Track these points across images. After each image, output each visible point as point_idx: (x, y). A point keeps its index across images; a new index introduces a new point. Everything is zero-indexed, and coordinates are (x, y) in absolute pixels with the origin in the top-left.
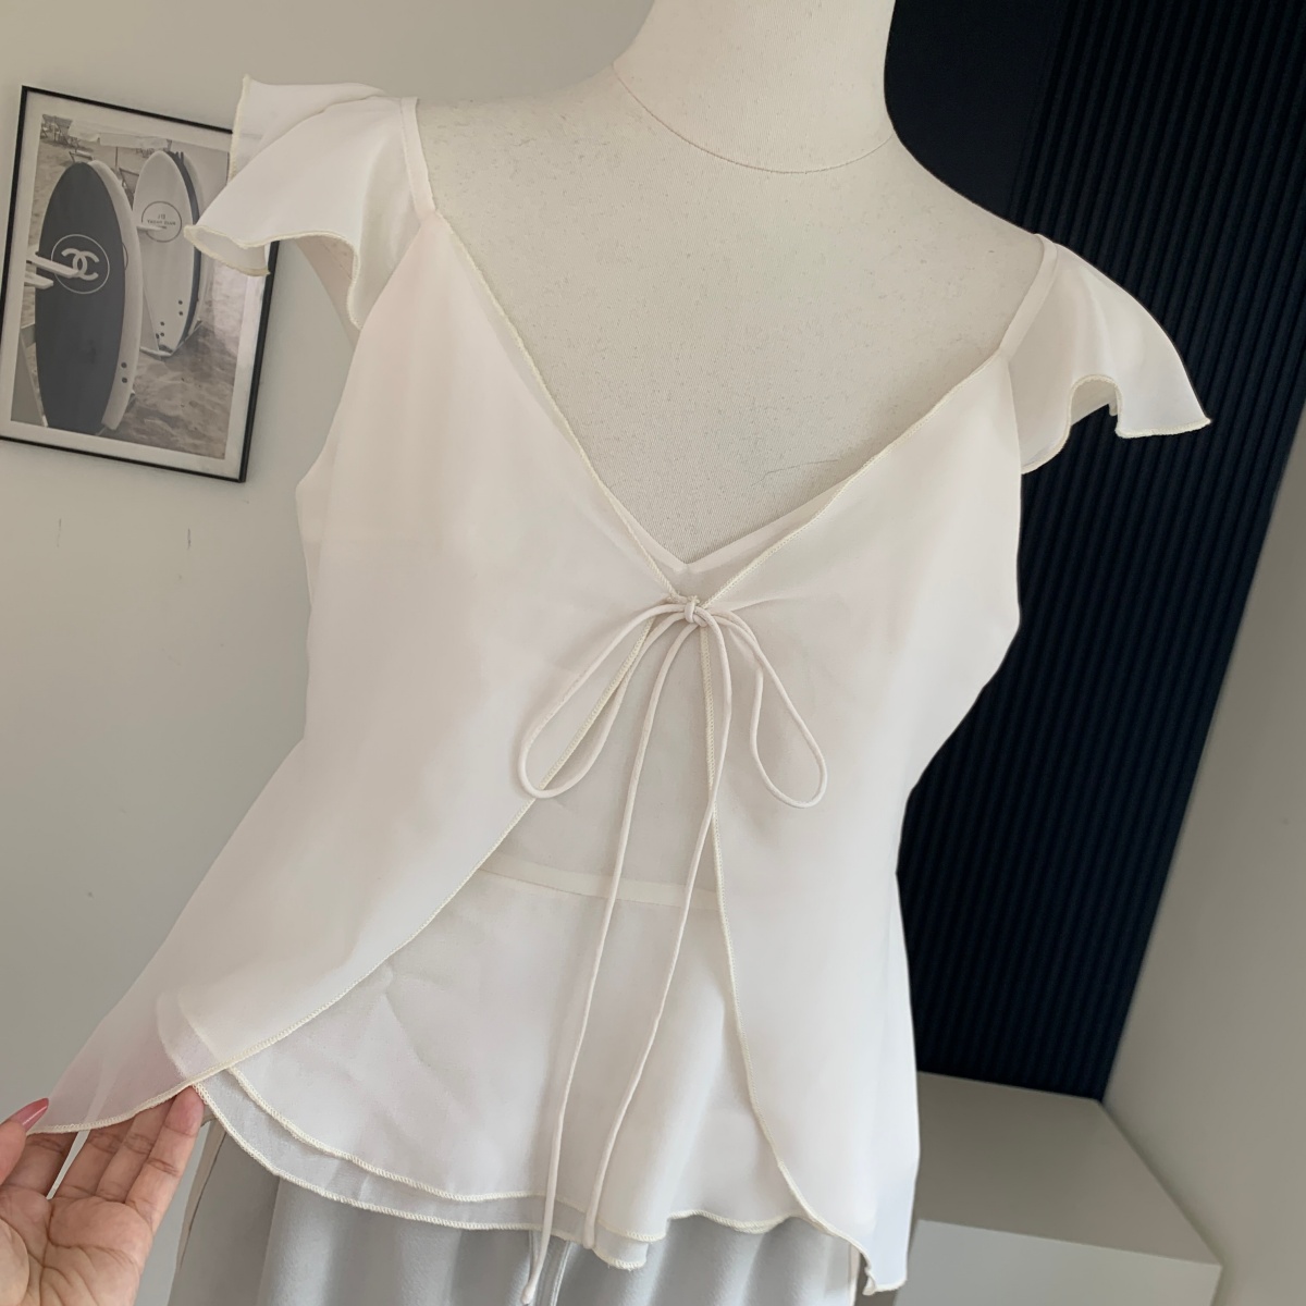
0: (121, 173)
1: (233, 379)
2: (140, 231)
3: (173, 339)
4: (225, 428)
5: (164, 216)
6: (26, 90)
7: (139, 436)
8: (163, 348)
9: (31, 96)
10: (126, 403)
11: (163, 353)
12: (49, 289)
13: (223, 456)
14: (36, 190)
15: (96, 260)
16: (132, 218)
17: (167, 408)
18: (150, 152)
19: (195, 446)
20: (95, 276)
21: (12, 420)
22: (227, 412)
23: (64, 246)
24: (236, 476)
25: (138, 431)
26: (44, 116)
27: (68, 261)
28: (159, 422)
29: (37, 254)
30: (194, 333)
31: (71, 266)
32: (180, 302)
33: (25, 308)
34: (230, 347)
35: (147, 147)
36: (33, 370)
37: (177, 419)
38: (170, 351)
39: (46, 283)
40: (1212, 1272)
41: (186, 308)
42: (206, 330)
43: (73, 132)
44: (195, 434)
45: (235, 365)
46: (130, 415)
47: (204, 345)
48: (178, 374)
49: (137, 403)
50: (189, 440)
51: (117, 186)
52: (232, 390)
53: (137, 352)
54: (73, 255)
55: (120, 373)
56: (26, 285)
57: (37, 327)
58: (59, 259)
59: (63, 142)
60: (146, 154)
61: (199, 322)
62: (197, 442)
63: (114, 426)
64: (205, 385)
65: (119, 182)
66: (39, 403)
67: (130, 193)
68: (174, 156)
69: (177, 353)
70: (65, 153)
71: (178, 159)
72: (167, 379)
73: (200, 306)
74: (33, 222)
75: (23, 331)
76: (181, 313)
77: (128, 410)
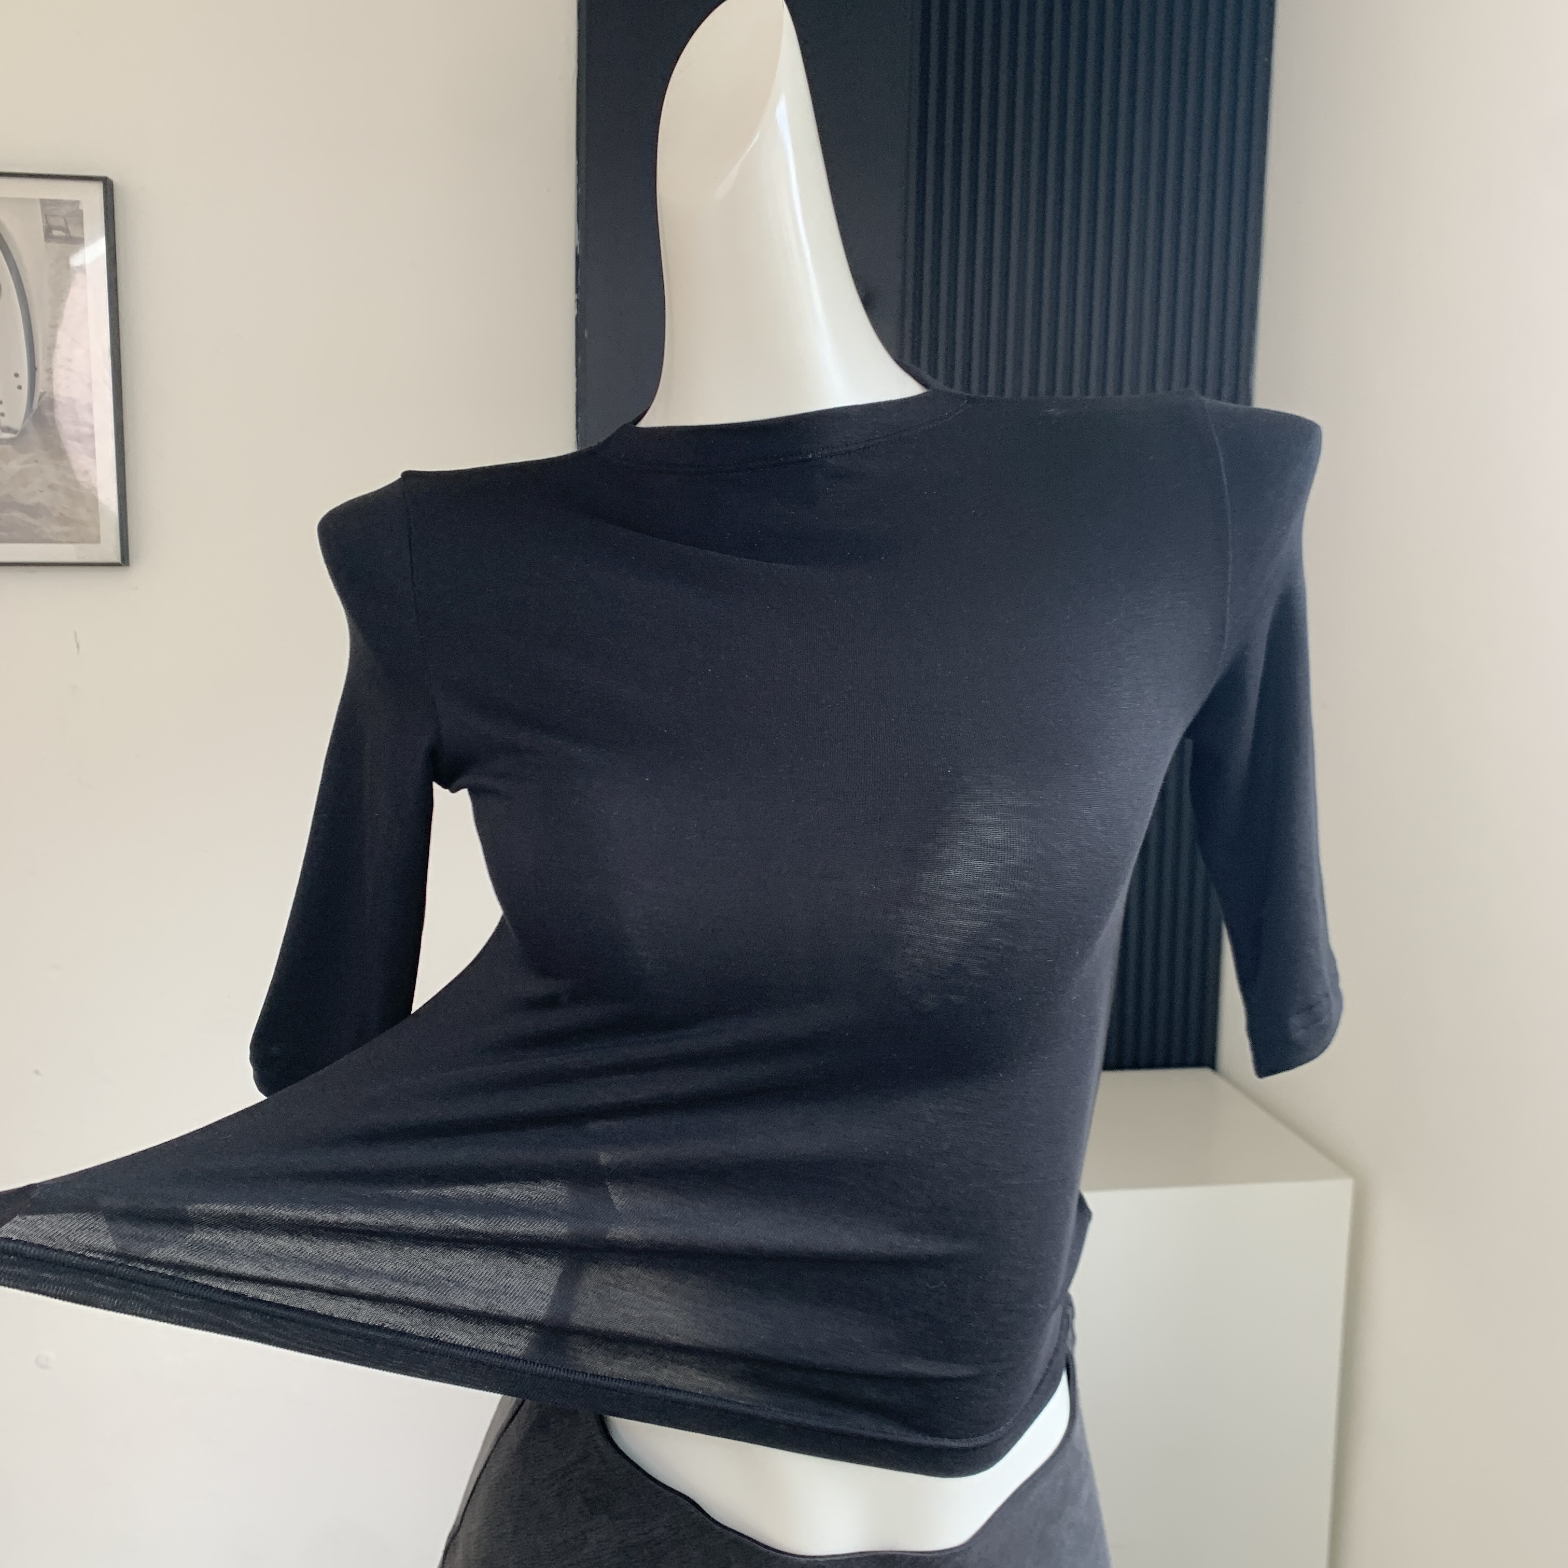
1: (94, 451)
3: (16, 418)
4: (94, 507)
8: (8, 430)
11: (7, 436)
13: (97, 540)
17: (24, 496)
19: (66, 534)
24: (117, 558)
28: (17, 515)
30: (39, 408)
32: (17, 375)
34: (84, 416)
37: (37, 507)
38: (15, 432)
41: (24, 380)
42: (51, 403)
44: (64, 520)
45: (92, 436)
47: (53, 420)
48: (25, 457)
50: (58, 529)
52: (95, 465)
61: (42, 394)
62: (66, 529)
69: (23, 432)
72: (16, 465)
73: (41, 375)
76: (20, 387)
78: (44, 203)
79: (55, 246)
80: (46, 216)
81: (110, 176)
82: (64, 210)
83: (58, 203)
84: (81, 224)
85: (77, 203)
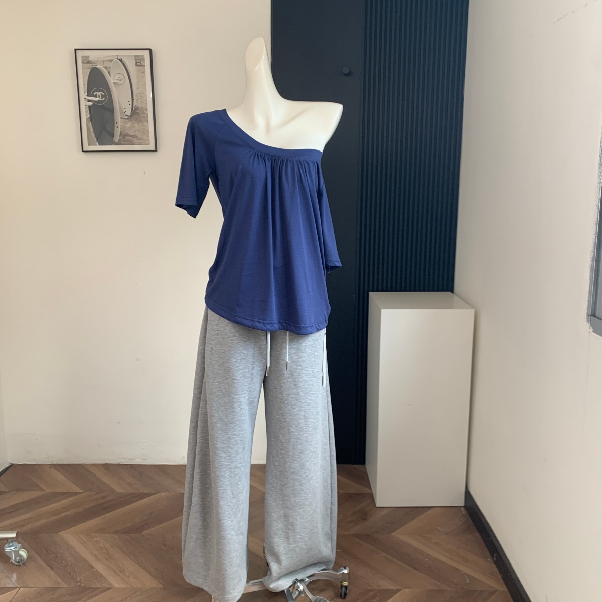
0: (106, 68)
1: (148, 121)
2: (114, 83)
3: (129, 113)
4: (148, 136)
5: (120, 77)
6: (76, 50)
7: (125, 143)
8: (127, 116)
9: (77, 51)
10: (119, 134)
11: (127, 117)
12: (92, 105)
13: (149, 144)
14: (83, 78)
15: (103, 94)
16: (111, 80)
17: (131, 133)
18: (113, 60)
19: (141, 143)
20: (104, 99)
21: (89, 145)
22: (148, 131)
23: (93, 92)
24: (154, 149)
25: (124, 141)
26: (82, 57)
27: (95, 96)
28: (130, 138)
29: (87, 96)
30: (135, 109)
31: (97, 97)
32: (129, 102)
33: (86, 112)
34: (146, 112)
35: (111, 58)
36: (92, 130)
37: (134, 136)
38: (129, 116)
39: (91, 104)
40: (472, 311)
41: (131, 103)
42: (137, 109)
43: (91, 59)
45: (147, 117)
46: (121, 137)
47: (138, 113)
48: (131, 123)
49: (123, 134)
50: (139, 141)
51: (105, 72)
52: (148, 124)
53: (120, 118)
54: (96, 94)
55: (116, 125)
56: (86, 105)
57: (91, 117)
58: (93, 96)
59: (88, 62)
60: (111, 61)
61: (135, 106)
62: (141, 141)
63: (117, 141)
64: (140, 124)
65: (106, 70)
66: (95, 139)
67: (109, 73)
68: (118, 59)
69: (131, 116)
70: (89, 65)
71: (121, 60)
72: (129, 125)
73: (135, 101)
74: (84, 87)
75: (87, 119)
76: (130, 105)
77: (120, 136)
78: (135, 56)
79: (138, 67)
80: (136, 60)
81: (152, 48)
82: (140, 58)
83: (139, 56)
84: (144, 61)
85: (143, 56)
